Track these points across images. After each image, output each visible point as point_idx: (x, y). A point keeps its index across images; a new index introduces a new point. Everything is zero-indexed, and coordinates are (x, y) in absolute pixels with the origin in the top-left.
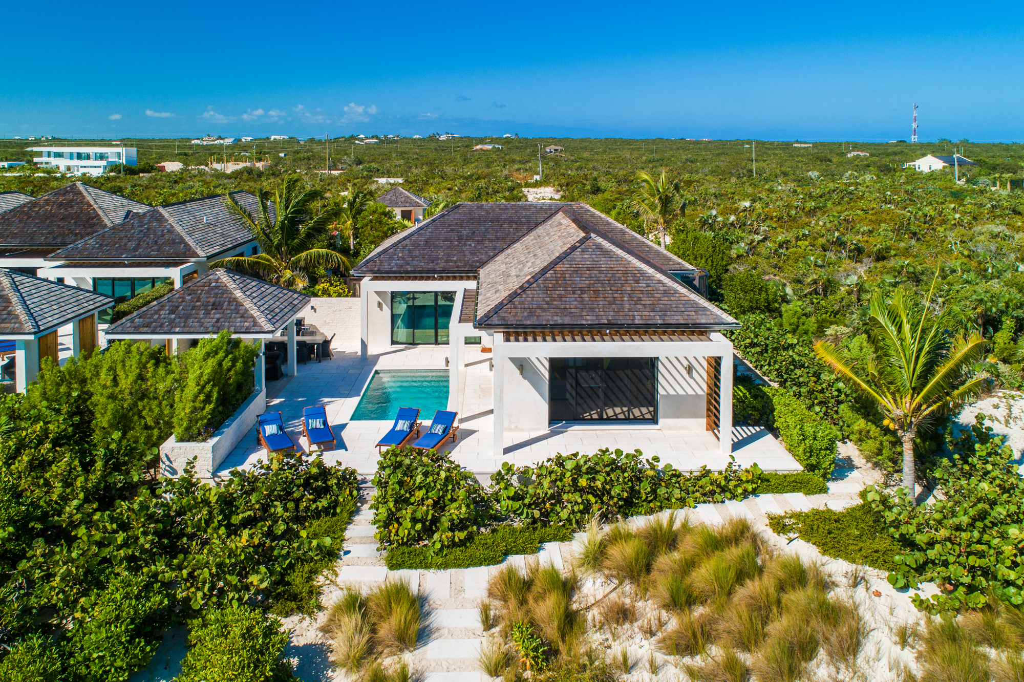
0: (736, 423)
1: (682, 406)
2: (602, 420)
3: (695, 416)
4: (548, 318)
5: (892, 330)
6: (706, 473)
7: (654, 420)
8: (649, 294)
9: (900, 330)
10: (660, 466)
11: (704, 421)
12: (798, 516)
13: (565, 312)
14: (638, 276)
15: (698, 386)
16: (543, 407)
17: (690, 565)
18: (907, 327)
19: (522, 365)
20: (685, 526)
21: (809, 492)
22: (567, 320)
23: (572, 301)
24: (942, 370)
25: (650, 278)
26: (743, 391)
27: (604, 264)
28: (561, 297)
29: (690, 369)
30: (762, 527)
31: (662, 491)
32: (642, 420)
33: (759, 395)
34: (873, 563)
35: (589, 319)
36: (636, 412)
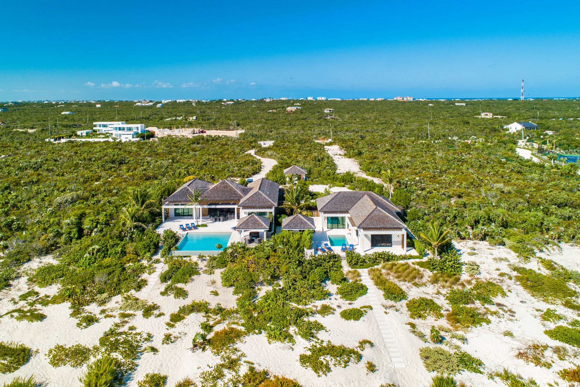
0: (407, 247)
1: (397, 243)
2: (381, 246)
3: (399, 245)
4: (371, 226)
5: (433, 230)
6: (401, 255)
7: (391, 246)
8: (390, 221)
9: (434, 230)
10: (393, 254)
11: (401, 246)
12: (417, 262)
13: (374, 225)
14: (388, 217)
15: (400, 239)
16: (370, 244)
17: (399, 268)
18: (436, 229)
19: (366, 236)
20: (398, 263)
21: (420, 259)
22: (375, 227)
23: (375, 223)
24: (441, 237)
25: (390, 217)
26: (409, 240)
27: (381, 214)
28: (373, 222)
29: (398, 236)
30: (411, 264)
31: (393, 258)
32: (389, 246)
33: (412, 241)
34: (427, 268)
35: (379, 227)
36: (387, 245)
